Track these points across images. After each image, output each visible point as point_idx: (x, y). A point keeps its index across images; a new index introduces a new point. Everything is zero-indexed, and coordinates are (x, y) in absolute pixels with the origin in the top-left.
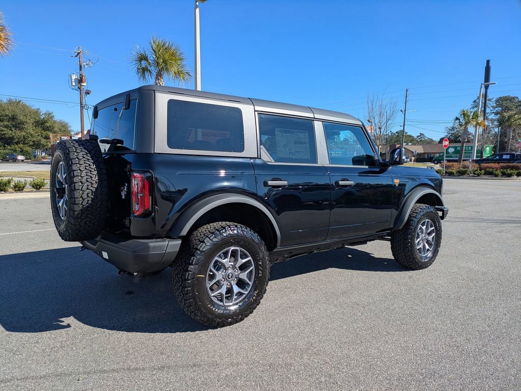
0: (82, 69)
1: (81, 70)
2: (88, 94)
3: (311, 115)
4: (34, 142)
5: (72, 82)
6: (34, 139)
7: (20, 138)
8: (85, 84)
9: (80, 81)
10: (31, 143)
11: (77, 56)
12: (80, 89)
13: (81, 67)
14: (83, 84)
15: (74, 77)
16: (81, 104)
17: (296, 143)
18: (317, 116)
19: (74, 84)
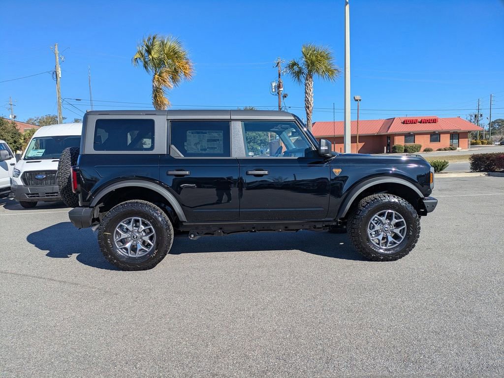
0: (281, 77)
1: (279, 77)
2: (285, 97)
3: (228, 117)
4: (261, 140)
5: (272, 89)
6: (262, 138)
7: (251, 138)
8: (282, 89)
9: (279, 87)
10: (259, 142)
11: (277, 66)
12: (278, 94)
13: (279, 75)
14: (280, 90)
15: (274, 84)
16: (279, 107)
17: (208, 141)
18: (233, 117)
19: (274, 90)
